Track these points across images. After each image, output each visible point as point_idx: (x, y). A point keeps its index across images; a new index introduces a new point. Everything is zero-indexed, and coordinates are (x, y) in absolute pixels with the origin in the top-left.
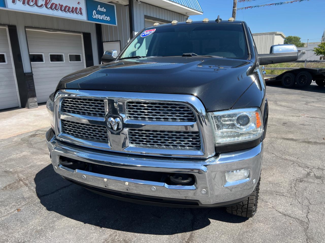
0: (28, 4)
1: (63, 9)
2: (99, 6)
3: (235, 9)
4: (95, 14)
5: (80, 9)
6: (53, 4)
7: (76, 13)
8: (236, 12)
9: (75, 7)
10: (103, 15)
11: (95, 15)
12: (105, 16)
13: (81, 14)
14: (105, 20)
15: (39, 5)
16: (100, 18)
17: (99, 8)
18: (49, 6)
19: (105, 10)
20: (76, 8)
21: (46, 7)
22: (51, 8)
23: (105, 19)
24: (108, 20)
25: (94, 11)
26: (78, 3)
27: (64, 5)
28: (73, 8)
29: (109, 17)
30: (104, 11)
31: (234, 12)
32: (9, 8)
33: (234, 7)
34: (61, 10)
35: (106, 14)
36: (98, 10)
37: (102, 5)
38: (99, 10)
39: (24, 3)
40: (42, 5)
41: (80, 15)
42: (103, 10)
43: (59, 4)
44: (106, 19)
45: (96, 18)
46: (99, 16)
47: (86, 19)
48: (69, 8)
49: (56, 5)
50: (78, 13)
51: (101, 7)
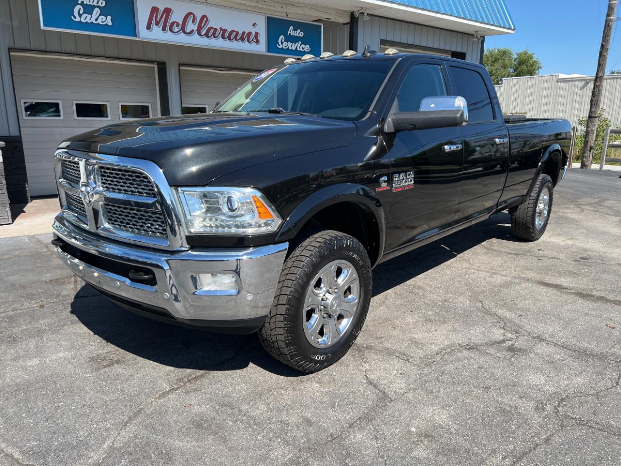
0: (171, 30)
1: (226, 35)
2: (292, 28)
3: (611, 20)
4: (283, 41)
5: (257, 34)
6: (210, 28)
7: (248, 41)
8: (614, 26)
9: (247, 32)
10: (297, 43)
11: (282, 43)
12: (301, 45)
13: (257, 42)
14: (300, 51)
15: (188, 31)
16: (290, 48)
17: (291, 32)
18: (203, 32)
19: (302, 34)
20: (250, 33)
21: (199, 34)
22: (207, 35)
23: (301, 49)
24: (306, 50)
25: (282, 37)
26: (254, 25)
27: (229, 30)
28: (244, 33)
29: (308, 46)
30: (300, 35)
31: (609, 25)
32: (140, 36)
33: (608, 15)
34: (223, 37)
35: (304, 41)
36: (288, 34)
37: (297, 25)
38: (290, 34)
39: (164, 29)
40: (192, 31)
41: (254, 44)
42: (297, 35)
43: (221, 28)
44: (303, 49)
45: (284, 48)
46: (290, 44)
47: (264, 51)
48: (237, 33)
49: (216, 30)
50: (252, 40)
51: (295, 29)
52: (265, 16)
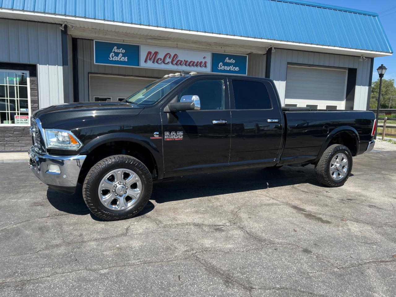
0: (157, 62)
1: (188, 64)
2: (227, 58)
4: (222, 65)
5: (205, 62)
6: (179, 60)
7: (200, 66)
9: (199, 62)
10: (230, 67)
11: (221, 67)
12: (233, 67)
13: (206, 66)
15: (166, 62)
16: (226, 69)
17: (227, 60)
18: (175, 63)
19: (234, 61)
20: (201, 62)
21: (172, 64)
22: (176, 64)
23: (233, 70)
24: (236, 70)
25: (221, 63)
26: (204, 58)
27: (189, 61)
28: (198, 62)
29: (237, 68)
30: (233, 62)
34: (186, 65)
35: (235, 65)
36: (225, 62)
37: (230, 57)
40: (169, 62)
41: (204, 67)
42: (231, 62)
43: (185, 61)
44: (234, 69)
45: (222, 69)
46: (226, 67)
47: (210, 71)
48: (194, 62)
49: (182, 61)
50: (203, 66)
51: (229, 59)
52: (211, 53)
